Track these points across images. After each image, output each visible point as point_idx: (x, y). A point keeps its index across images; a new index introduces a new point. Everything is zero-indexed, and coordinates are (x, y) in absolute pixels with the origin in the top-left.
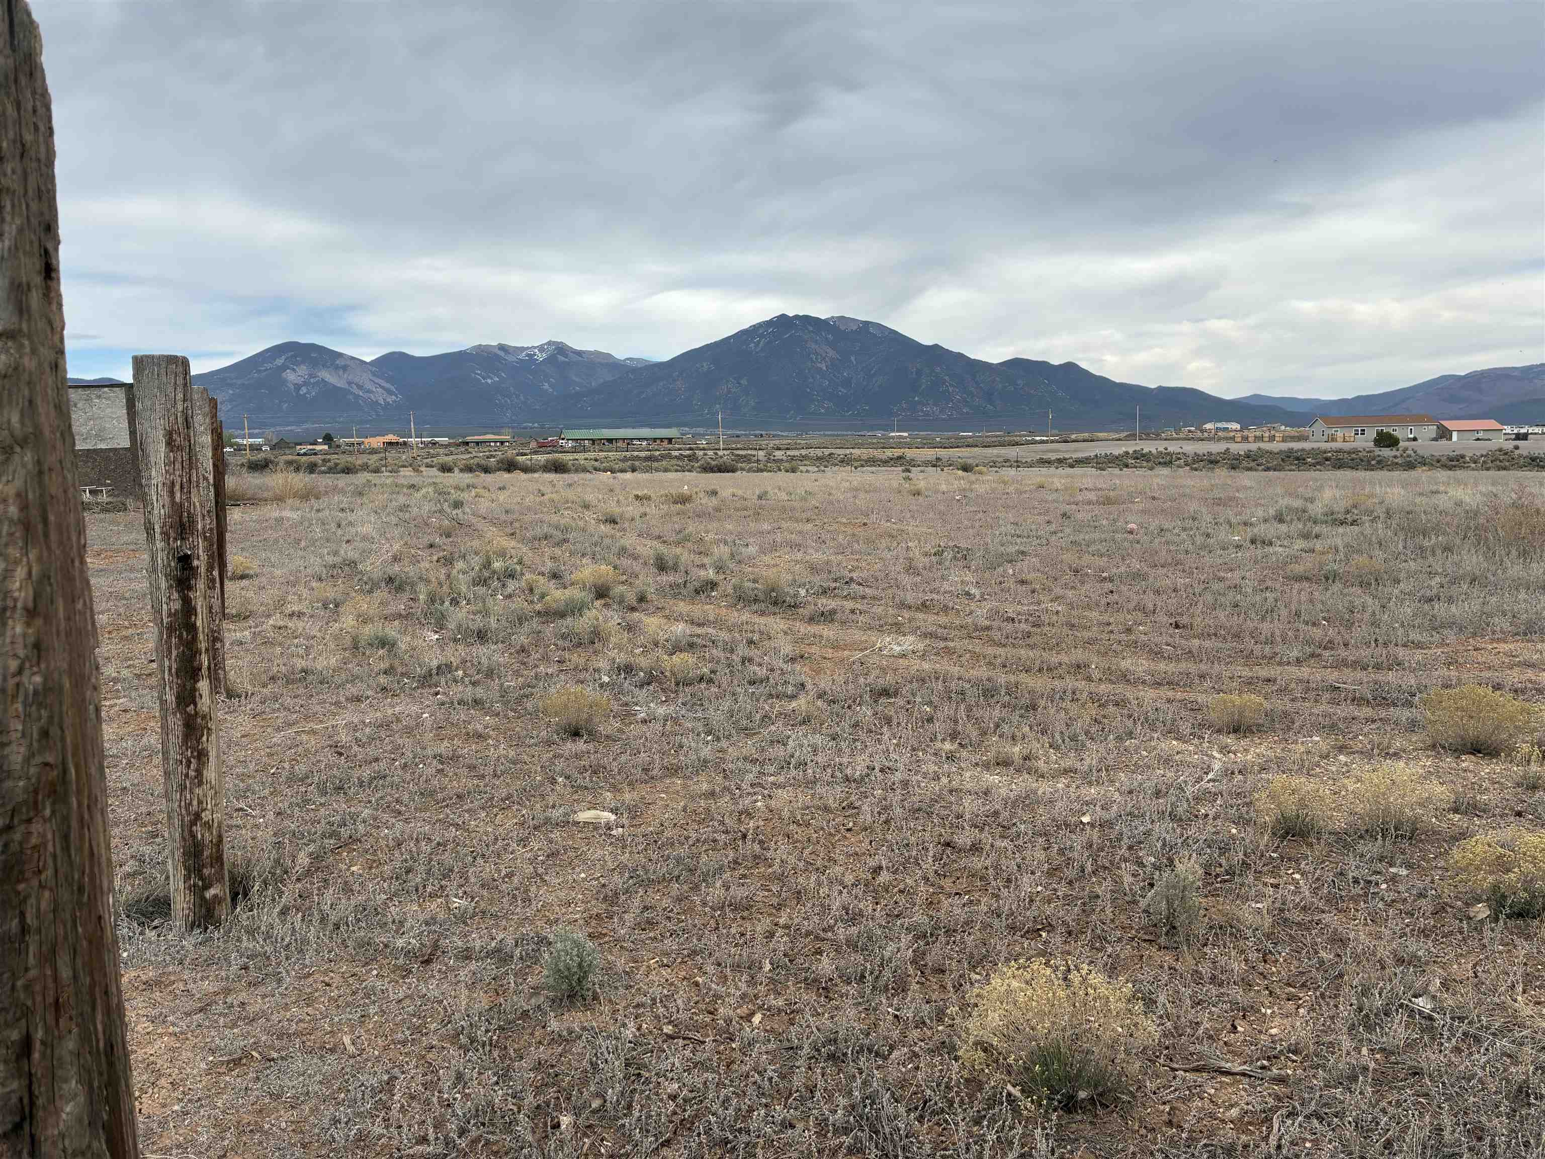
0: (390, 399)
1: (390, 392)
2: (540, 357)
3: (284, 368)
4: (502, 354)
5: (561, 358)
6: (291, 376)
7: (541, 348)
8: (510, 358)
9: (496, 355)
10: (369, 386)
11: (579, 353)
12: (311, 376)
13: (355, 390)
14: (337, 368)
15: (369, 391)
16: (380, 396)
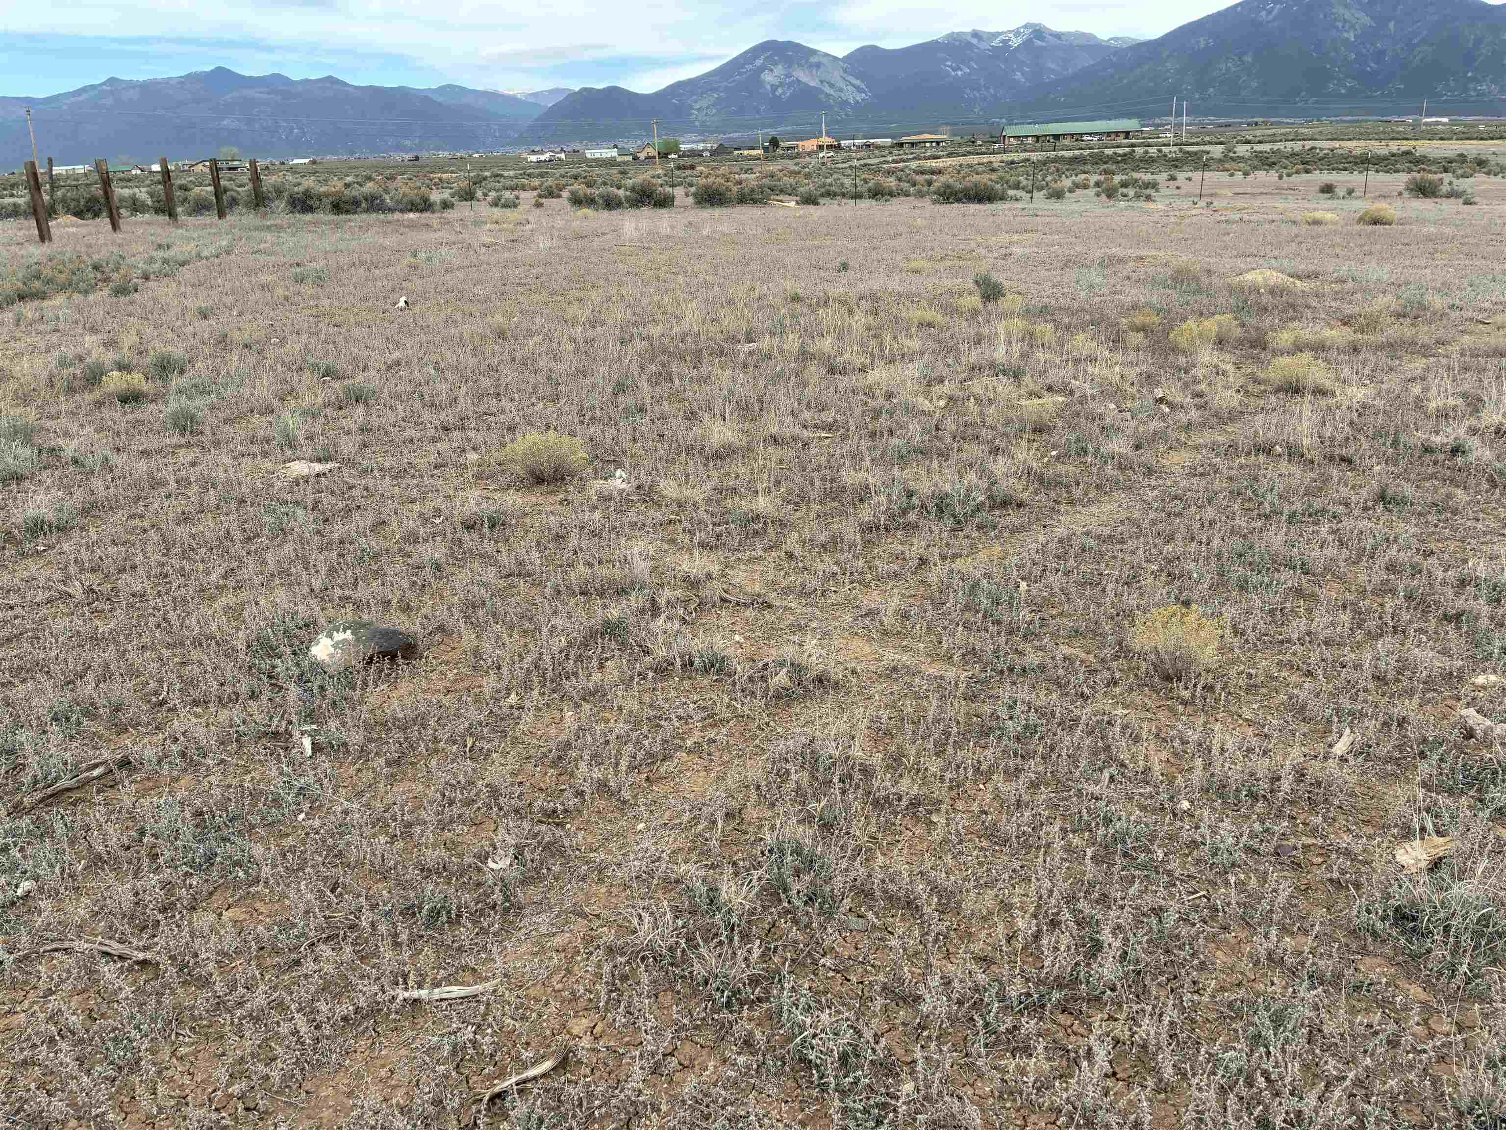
0: (859, 97)
1: (859, 90)
2: (1015, 42)
3: (762, 69)
4: (974, 41)
5: (1039, 43)
6: (768, 78)
7: (1017, 33)
8: (983, 46)
9: (969, 44)
10: (841, 84)
11: (1058, 36)
12: (788, 76)
13: (827, 89)
14: (811, 66)
15: (841, 90)
16: (852, 96)
